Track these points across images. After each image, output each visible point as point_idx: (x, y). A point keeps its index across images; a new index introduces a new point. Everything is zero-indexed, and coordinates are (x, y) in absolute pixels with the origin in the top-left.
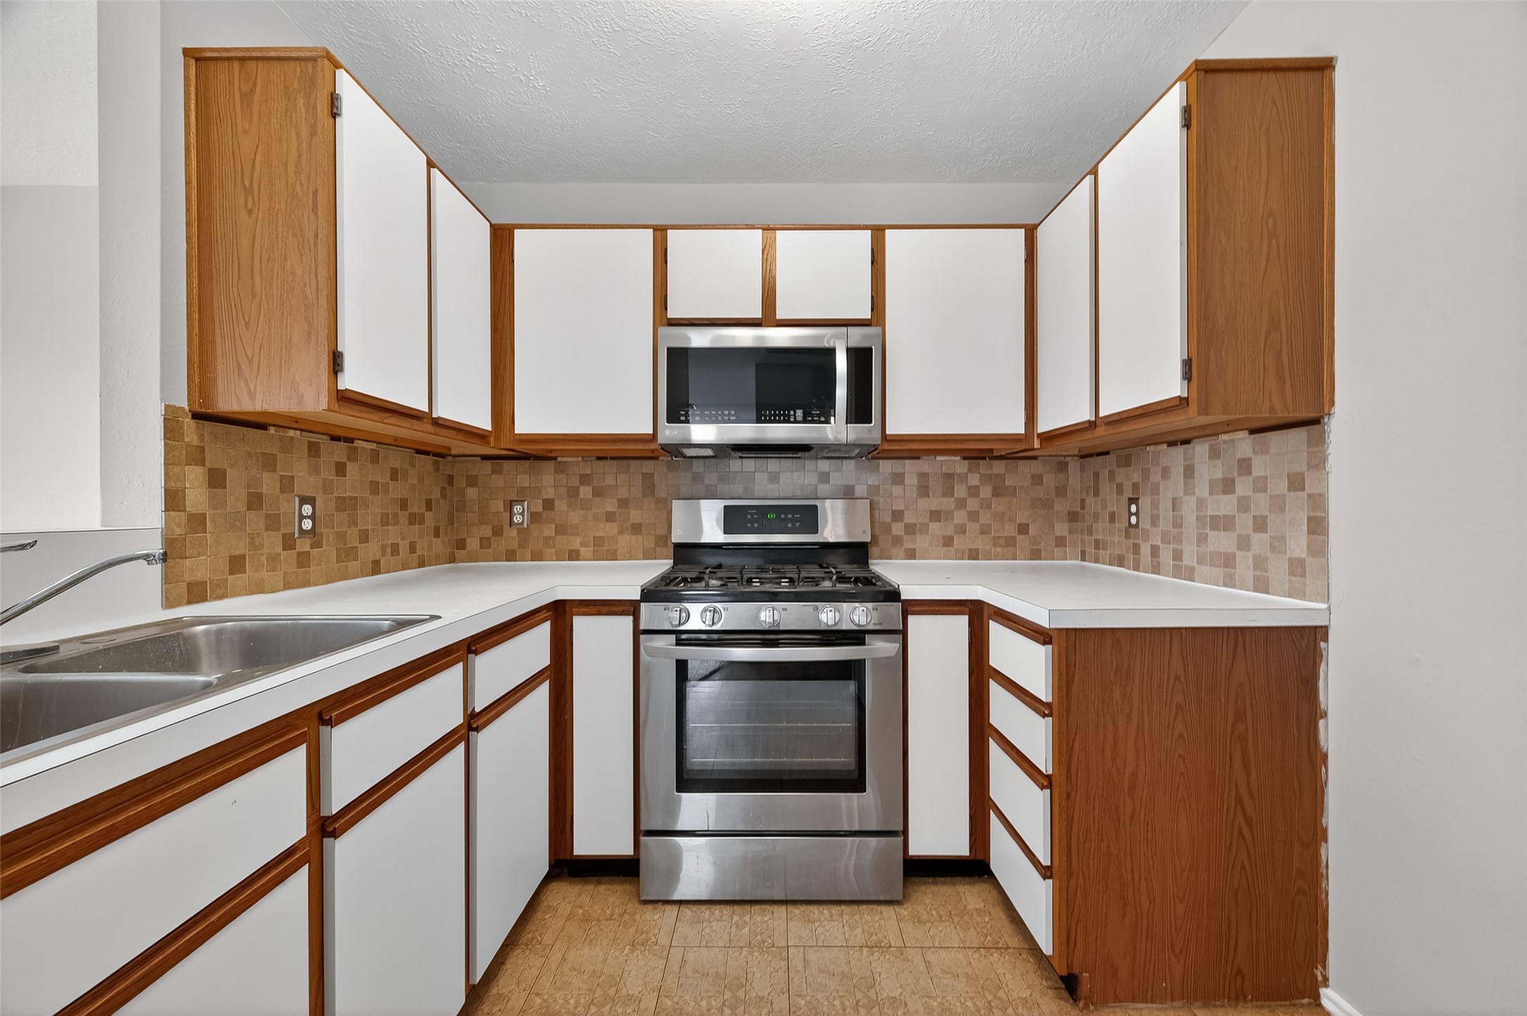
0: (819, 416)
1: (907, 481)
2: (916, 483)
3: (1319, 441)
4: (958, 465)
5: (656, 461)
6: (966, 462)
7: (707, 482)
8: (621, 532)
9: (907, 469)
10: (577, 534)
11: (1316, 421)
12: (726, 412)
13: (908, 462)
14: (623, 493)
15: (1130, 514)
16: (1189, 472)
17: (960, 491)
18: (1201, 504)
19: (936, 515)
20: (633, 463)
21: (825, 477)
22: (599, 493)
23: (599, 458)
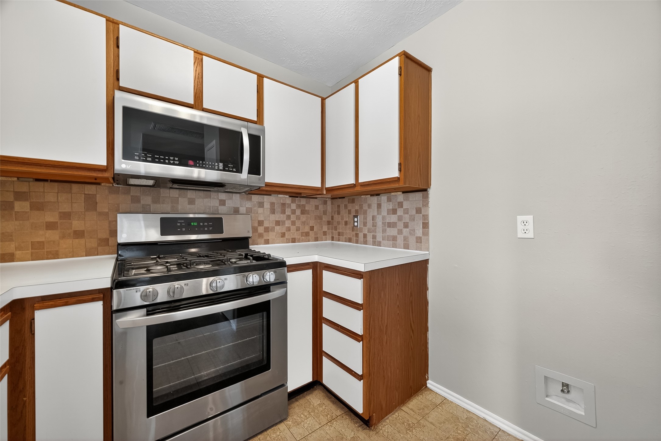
0: (233, 168)
1: (265, 206)
2: (269, 207)
3: (426, 197)
4: (287, 199)
5: (98, 186)
6: (291, 198)
7: (142, 202)
8: (63, 237)
9: (265, 200)
10: (12, 240)
11: (425, 190)
12: (172, 158)
13: (265, 196)
14: (65, 208)
15: (354, 222)
16: (379, 206)
17: (288, 212)
18: (384, 218)
19: (278, 223)
20: (75, 187)
21: (223, 203)
22: (37, 207)
23: (37, 180)
